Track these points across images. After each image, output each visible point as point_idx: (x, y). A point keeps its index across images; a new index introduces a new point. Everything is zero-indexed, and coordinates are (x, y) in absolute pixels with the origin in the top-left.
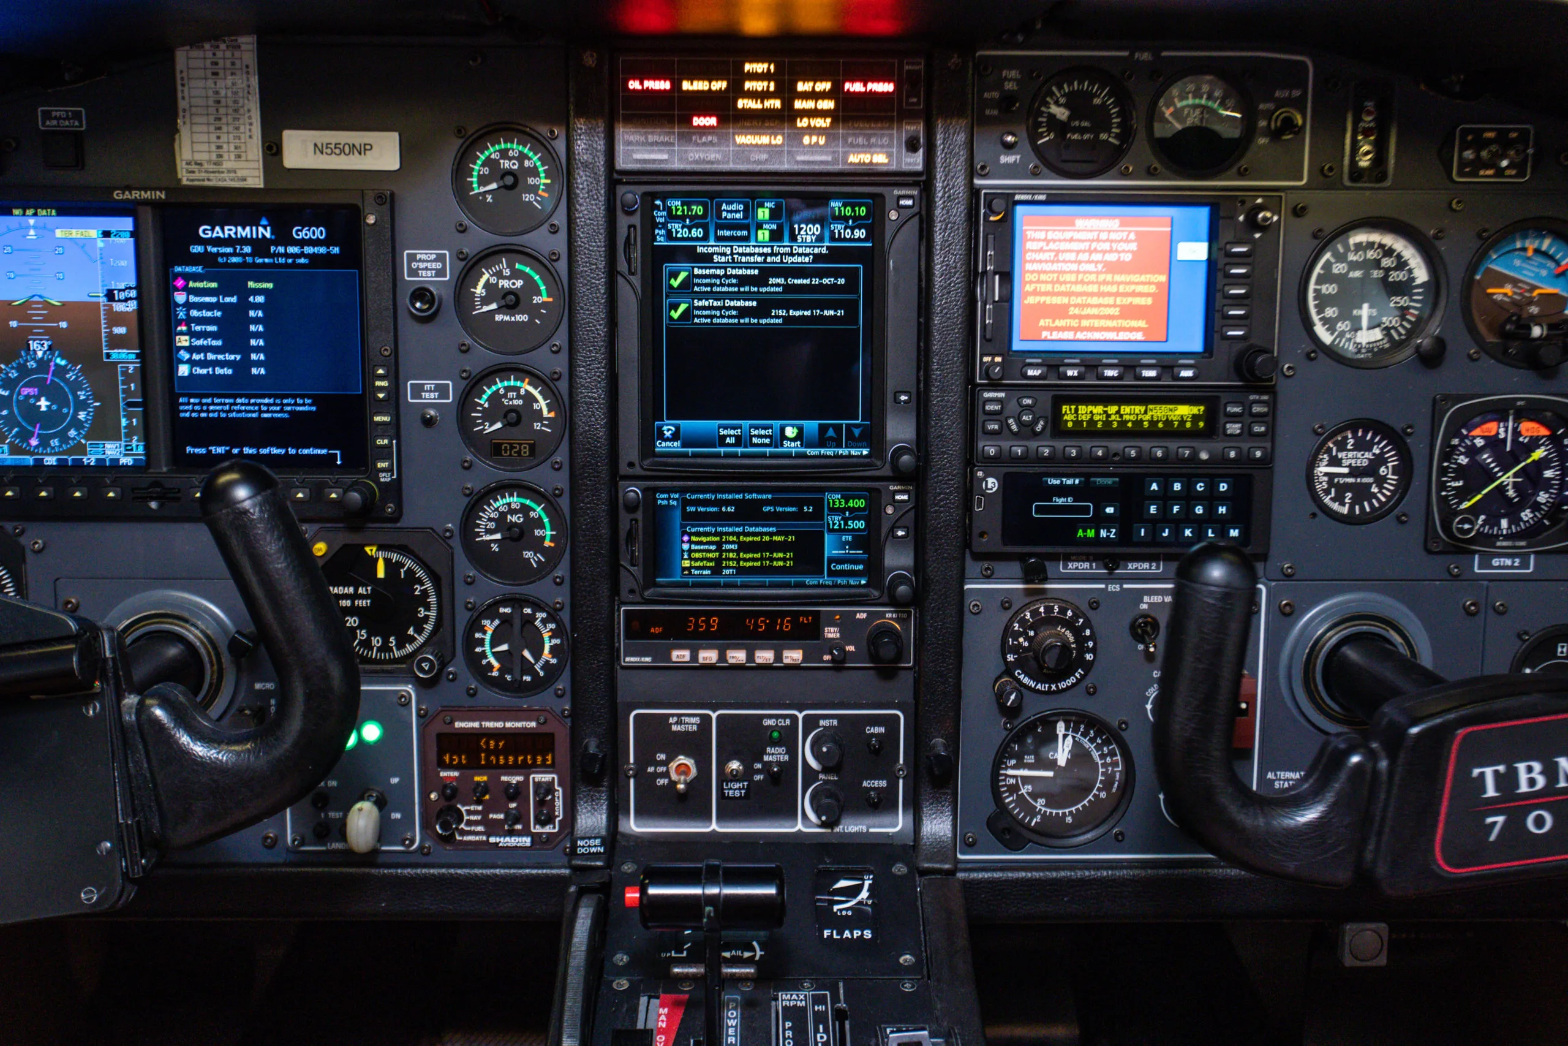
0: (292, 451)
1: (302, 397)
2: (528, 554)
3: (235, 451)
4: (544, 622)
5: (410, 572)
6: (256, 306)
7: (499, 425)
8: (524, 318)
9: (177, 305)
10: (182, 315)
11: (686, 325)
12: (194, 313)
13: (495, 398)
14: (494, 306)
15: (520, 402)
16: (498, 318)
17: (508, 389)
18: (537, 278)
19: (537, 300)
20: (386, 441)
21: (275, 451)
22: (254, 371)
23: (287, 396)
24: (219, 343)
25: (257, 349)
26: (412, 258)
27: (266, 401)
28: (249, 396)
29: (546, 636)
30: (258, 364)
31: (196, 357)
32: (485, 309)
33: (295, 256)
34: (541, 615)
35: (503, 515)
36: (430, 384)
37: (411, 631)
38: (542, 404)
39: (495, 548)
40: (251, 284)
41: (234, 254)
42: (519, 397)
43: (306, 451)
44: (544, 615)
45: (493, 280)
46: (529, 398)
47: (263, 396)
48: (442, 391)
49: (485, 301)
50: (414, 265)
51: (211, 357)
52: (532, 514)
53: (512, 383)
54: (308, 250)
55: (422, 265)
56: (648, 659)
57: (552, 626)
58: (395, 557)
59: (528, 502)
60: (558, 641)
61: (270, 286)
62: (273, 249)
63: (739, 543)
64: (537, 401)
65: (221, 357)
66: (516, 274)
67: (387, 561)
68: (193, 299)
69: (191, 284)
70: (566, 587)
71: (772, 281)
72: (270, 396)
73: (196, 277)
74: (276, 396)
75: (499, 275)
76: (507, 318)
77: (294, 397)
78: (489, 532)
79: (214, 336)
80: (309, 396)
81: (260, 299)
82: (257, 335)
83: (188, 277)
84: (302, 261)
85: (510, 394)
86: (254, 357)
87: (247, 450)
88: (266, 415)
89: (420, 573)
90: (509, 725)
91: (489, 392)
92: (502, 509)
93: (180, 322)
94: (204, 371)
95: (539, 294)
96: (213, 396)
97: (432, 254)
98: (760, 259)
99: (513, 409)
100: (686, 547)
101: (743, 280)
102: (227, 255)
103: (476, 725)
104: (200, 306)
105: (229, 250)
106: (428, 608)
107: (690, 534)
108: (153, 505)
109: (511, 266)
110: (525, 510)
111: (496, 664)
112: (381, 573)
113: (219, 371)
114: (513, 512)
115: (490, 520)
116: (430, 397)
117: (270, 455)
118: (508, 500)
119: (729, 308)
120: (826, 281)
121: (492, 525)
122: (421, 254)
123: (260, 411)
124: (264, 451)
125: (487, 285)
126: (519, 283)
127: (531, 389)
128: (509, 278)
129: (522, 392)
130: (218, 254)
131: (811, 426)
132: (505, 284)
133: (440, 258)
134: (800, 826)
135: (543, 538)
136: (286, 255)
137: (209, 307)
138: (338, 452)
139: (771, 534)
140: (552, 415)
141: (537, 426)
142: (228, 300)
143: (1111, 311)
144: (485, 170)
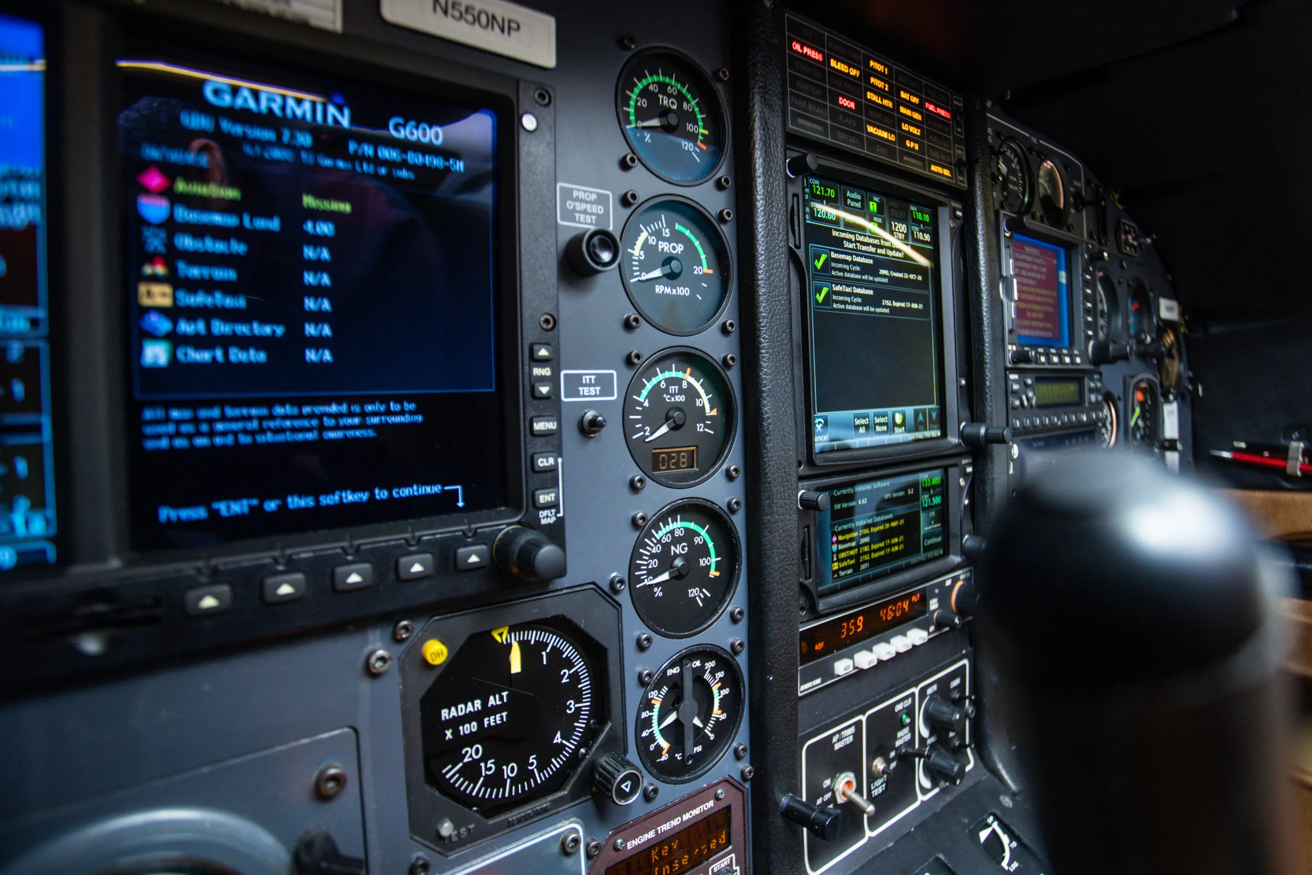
0: (381, 494)
1: (399, 399)
2: (693, 592)
3: (271, 506)
4: (713, 672)
5: (556, 651)
6: (318, 241)
7: (664, 429)
8: (683, 291)
9: (143, 222)
10: (155, 242)
11: (826, 309)
12: (186, 242)
13: (656, 392)
14: (657, 273)
15: (681, 398)
16: (659, 289)
17: (670, 381)
18: (697, 243)
19: (698, 270)
20: (551, 461)
21: (350, 497)
22: (311, 355)
23: (372, 400)
24: (241, 303)
25: (318, 317)
26: (567, 194)
27: (334, 408)
28: (299, 402)
29: (715, 689)
30: (318, 343)
31: (185, 327)
32: (645, 277)
33: (391, 165)
34: (710, 665)
35: (666, 547)
36: (589, 374)
37: (558, 739)
38: (705, 400)
39: (658, 592)
40: (309, 201)
41: (279, 143)
42: (682, 391)
43: (405, 492)
44: (712, 664)
45: (652, 241)
46: (691, 393)
47: (328, 401)
48: (604, 383)
49: (646, 266)
50: (570, 205)
51: (220, 328)
52: (697, 540)
53: (674, 374)
54: (414, 158)
55: (580, 206)
56: (818, 681)
57: (720, 674)
58: (533, 636)
59: (692, 526)
60: (726, 691)
61: (346, 208)
62: (352, 146)
63: (871, 535)
64: (699, 397)
65: (242, 329)
66: (677, 237)
67: (524, 645)
68: (182, 214)
69: (181, 186)
70: (743, 624)
71: (883, 272)
72: (339, 401)
73: (199, 175)
74: (351, 401)
75: (658, 234)
76: (668, 291)
77: (385, 400)
78: (654, 573)
79: (227, 288)
80: (410, 399)
81: (326, 229)
82: (318, 292)
83: (171, 171)
84: (404, 174)
85: (673, 389)
86: (311, 330)
87: (295, 502)
88: (332, 435)
89: (569, 651)
90: (686, 817)
91: (649, 386)
92: (666, 540)
93: (152, 258)
94: (204, 356)
95: (700, 264)
96: (222, 403)
97: (592, 193)
98: (873, 250)
99: (677, 407)
100: (835, 548)
101: (865, 269)
102: (265, 144)
103: (651, 835)
104: (198, 231)
105: (268, 135)
106: (579, 700)
107: (838, 534)
108: (91, 645)
109: (670, 226)
110: (690, 535)
111: (665, 745)
112: (516, 666)
113: (237, 355)
114: (676, 541)
115: (652, 556)
116: (589, 393)
117: (341, 504)
118: (671, 526)
119: (857, 295)
120: (912, 276)
121: (654, 563)
122: (579, 191)
123: (322, 428)
124: (327, 500)
125: (646, 246)
126: (680, 248)
127: (692, 381)
128: (669, 240)
129: (685, 385)
130: (244, 138)
131: (910, 410)
132: (664, 246)
133: (602, 200)
134: (921, 798)
135: (708, 567)
136: (376, 161)
137: (220, 233)
138: (459, 487)
139: (889, 521)
140: (714, 412)
141: (700, 427)
142: (261, 223)
143: (1041, 316)
144: (644, 103)
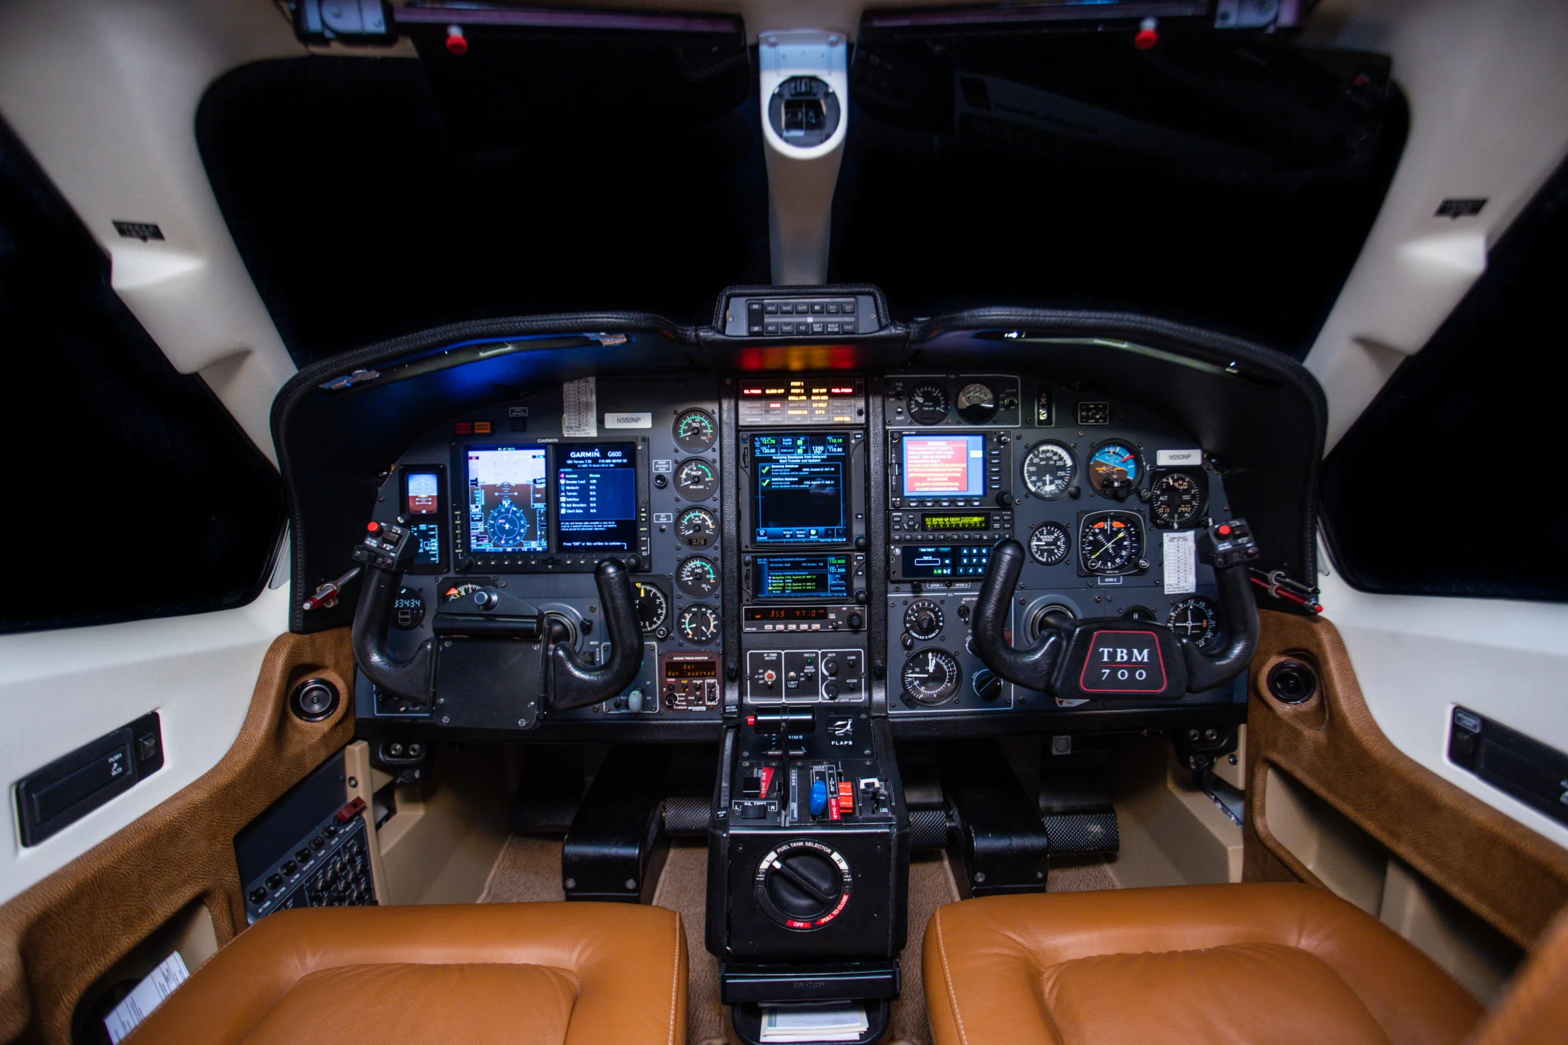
0: (606, 544)
1: (611, 521)
2: (704, 586)
3: (583, 544)
4: (711, 614)
5: (654, 594)
6: (593, 484)
7: (691, 532)
8: (701, 487)
9: (561, 485)
10: (563, 489)
11: (769, 488)
12: (568, 488)
13: (690, 520)
14: (689, 482)
15: (700, 522)
16: (691, 487)
17: (695, 516)
18: (707, 470)
19: (707, 479)
20: (645, 539)
21: (600, 544)
22: (592, 511)
23: (604, 521)
24: (578, 500)
25: (593, 502)
26: (656, 463)
27: (596, 523)
28: (589, 521)
29: (712, 620)
30: (593, 508)
31: (568, 506)
32: (686, 483)
33: (609, 464)
34: (710, 611)
35: (693, 569)
36: (663, 515)
37: (655, 619)
38: (709, 522)
39: (690, 583)
40: (591, 476)
41: (585, 463)
42: (700, 520)
43: (612, 544)
44: (711, 611)
45: (689, 472)
46: (704, 520)
47: (595, 521)
48: (668, 517)
49: (686, 480)
50: (657, 466)
51: (574, 505)
52: (705, 569)
53: (697, 514)
54: (614, 461)
55: (660, 466)
56: (755, 629)
57: (714, 616)
58: (648, 588)
59: (704, 564)
60: (716, 622)
61: (598, 476)
62: (600, 461)
63: (792, 579)
64: (707, 521)
65: (578, 505)
66: (698, 469)
67: (645, 589)
68: (568, 482)
69: (567, 476)
70: (720, 599)
71: (804, 470)
72: (598, 521)
73: (569, 473)
74: (600, 521)
75: (692, 470)
76: (695, 487)
77: (608, 521)
78: (688, 576)
79: (575, 497)
80: (613, 521)
81: (594, 481)
82: (593, 496)
83: (565, 473)
84: (612, 465)
85: (696, 519)
86: (591, 505)
87: (588, 544)
88: (596, 529)
89: (659, 594)
90: (696, 658)
91: (687, 518)
92: (694, 567)
93: (562, 492)
94: (571, 511)
95: (708, 477)
96: (575, 521)
97: (664, 462)
98: (799, 461)
99: (697, 525)
100: (770, 581)
101: (792, 470)
102: (581, 464)
103: (682, 658)
104: (570, 485)
105: (582, 462)
106: (662, 610)
107: (772, 576)
108: (550, 567)
109: (696, 466)
110: (702, 567)
111: (690, 632)
112: (642, 595)
113: (577, 511)
114: (697, 568)
115: (688, 571)
116: (663, 520)
117: (597, 546)
118: (695, 563)
119: (786, 481)
120: (826, 469)
121: (689, 574)
122: (660, 462)
123: (594, 527)
124: (595, 544)
125: (687, 474)
126: (700, 473)
127: (705, 516)
128: (695, 471)
129: (701, 518)
130: (578, 464)
131: (822, 529)
132: (694, 473)
133: (668, 463)
134: (820, 700)
135: (710, 579)
136: (605, 463)
137: (574, 485)
138: (625, 544)
139: (806, 575)
140: (713, 527)
141: (707, 532)
142: (582, 482)
143: (946, 479)
144: (686, 428)
